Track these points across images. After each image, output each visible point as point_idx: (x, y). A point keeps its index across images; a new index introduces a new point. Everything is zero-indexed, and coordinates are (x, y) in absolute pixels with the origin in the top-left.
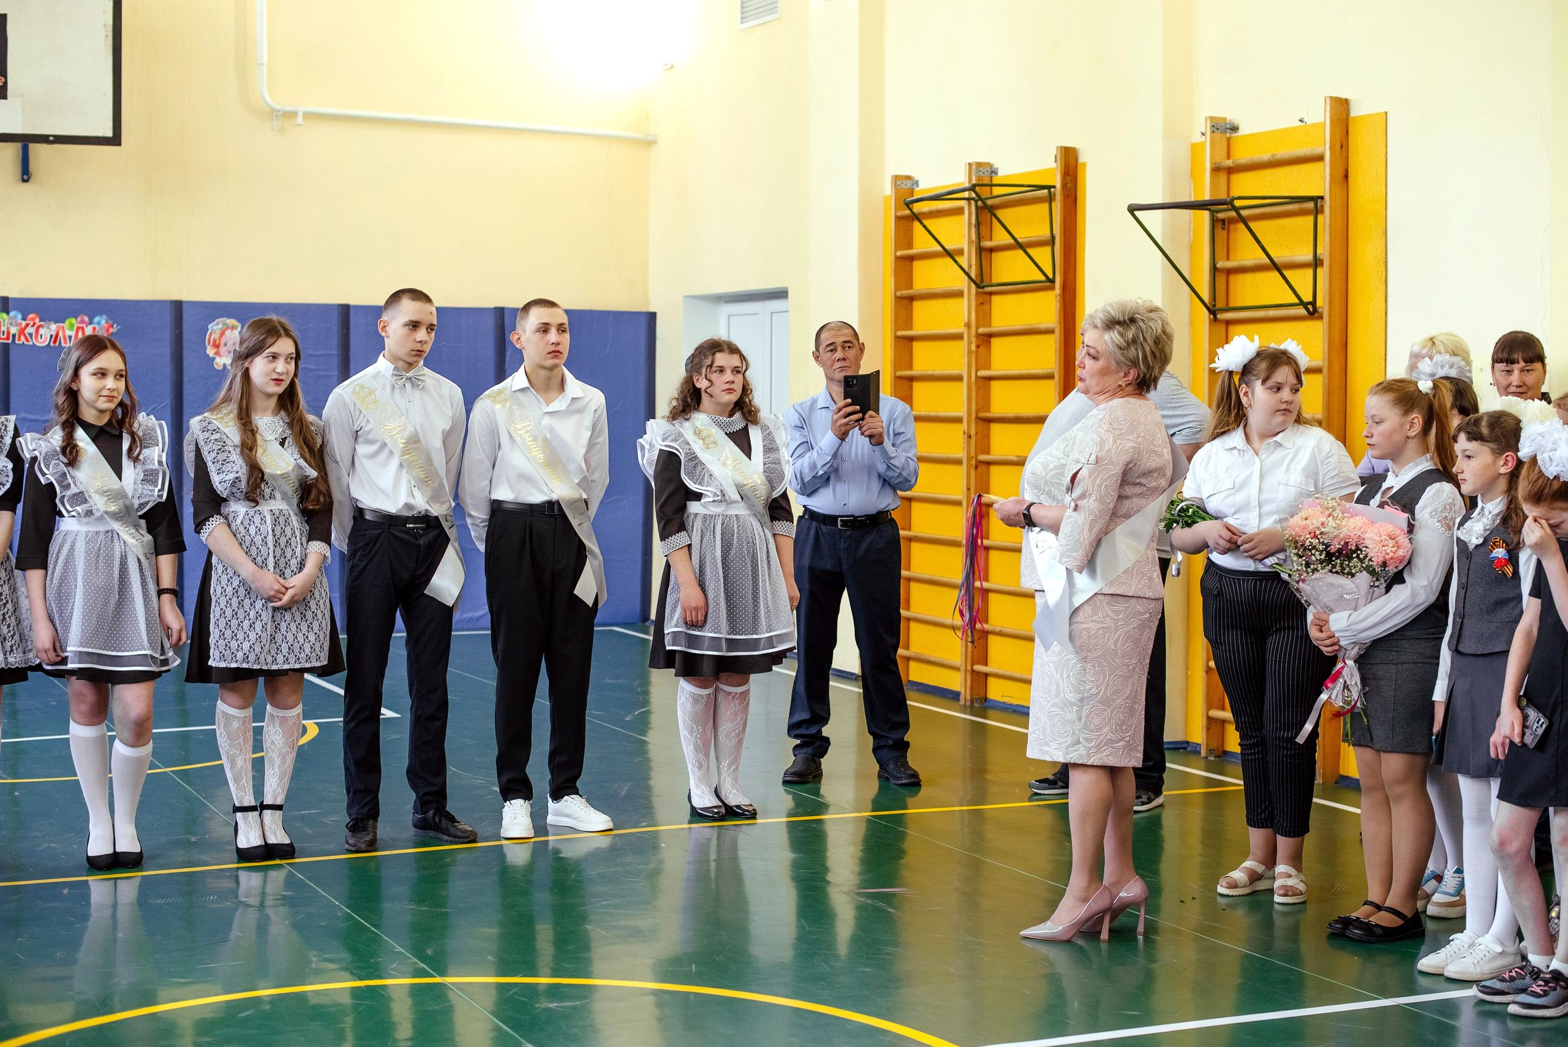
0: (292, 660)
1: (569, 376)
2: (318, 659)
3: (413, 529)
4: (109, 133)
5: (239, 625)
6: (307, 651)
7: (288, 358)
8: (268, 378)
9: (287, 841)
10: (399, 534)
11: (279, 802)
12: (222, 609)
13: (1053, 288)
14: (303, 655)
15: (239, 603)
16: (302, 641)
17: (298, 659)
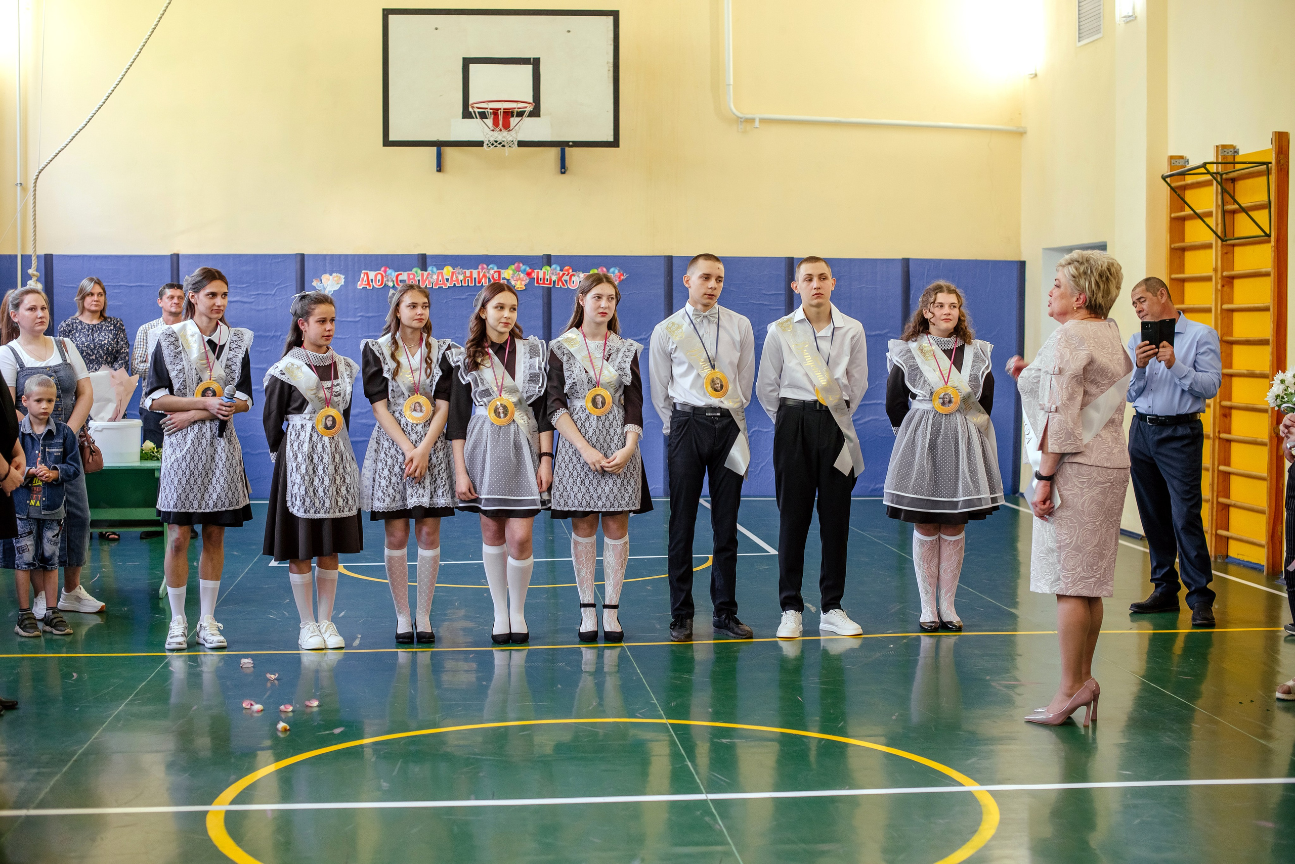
0: (616, 505)
1: (835, 310)
2: (634, 504)
3: (711, 416)
4: (611, 139)
5: (574, 482)
6: (627, 499)
7: (610, 298)
8: (597, 312)
9: (619, 630)
10: (701, 421)
11: (613, 603)
12: (570, 472)
13: (1269, 242)
14: (624, 502)
15: (574, 467)
16: (623, 492)
17: (621, 504)
